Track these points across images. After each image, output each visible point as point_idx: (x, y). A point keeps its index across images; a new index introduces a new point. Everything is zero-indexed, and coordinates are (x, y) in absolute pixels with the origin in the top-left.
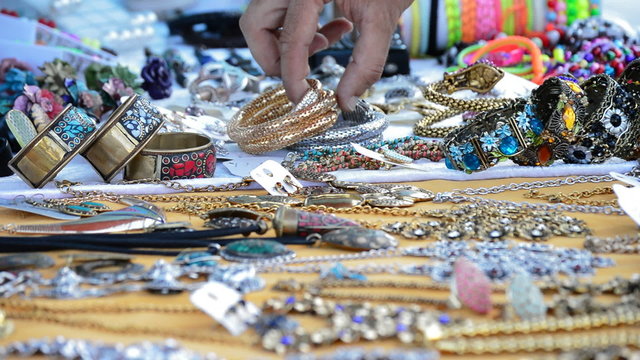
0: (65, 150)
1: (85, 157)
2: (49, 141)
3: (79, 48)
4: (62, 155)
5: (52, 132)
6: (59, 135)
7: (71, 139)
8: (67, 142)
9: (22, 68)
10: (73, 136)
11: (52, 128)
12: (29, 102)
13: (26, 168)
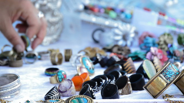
0: (166, 82)
1: (175, 85)
2: (160, 79)
3: (175, 25)
4: (165, 84)
5: (161, 75)
6: (164, 76)
7: (169, 78)
8: (167, 79)
9: (150, 36)
10: (170, 76)
11: (161, 73)
12: (153, 54)
13: (150, 89)
